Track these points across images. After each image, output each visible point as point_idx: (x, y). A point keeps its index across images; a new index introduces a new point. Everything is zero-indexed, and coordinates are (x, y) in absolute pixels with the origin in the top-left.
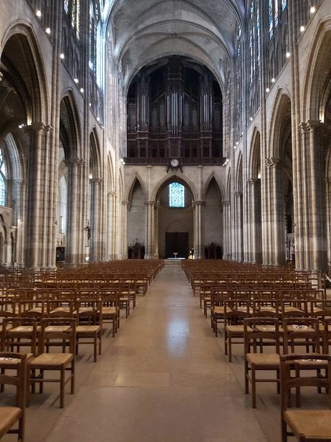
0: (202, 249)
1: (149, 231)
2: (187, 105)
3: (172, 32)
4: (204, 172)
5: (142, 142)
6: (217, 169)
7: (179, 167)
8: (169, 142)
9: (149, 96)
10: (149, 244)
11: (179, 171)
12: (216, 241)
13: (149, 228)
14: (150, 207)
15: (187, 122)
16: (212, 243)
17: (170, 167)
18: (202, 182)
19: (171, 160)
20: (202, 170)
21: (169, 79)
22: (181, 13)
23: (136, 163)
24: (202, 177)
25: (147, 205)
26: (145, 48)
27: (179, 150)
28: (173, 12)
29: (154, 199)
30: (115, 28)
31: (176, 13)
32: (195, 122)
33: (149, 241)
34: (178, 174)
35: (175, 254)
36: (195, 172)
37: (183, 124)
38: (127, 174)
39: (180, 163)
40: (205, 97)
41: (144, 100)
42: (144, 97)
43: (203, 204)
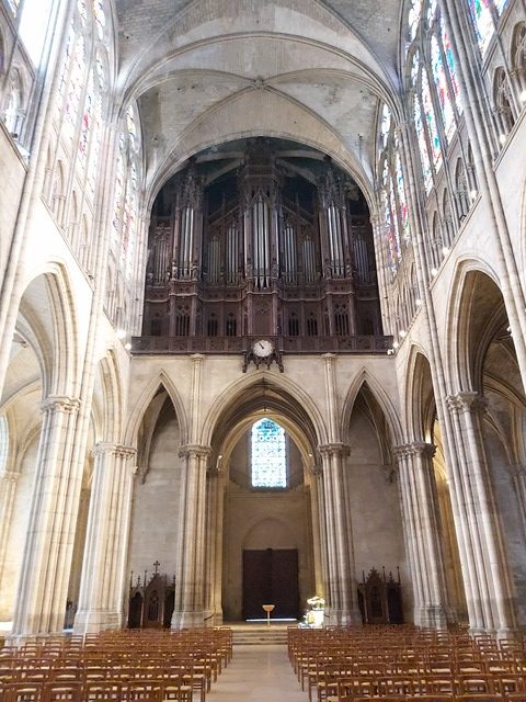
0: (349, 592)
1: (190, 533)
2: (290, 232)
3: (254, 75)
4: (339, 370)
5: (183, 304)
6: (373, 363)
7: (275, 357)
8: (249, 302)
9: (202, 211)
10: (187, 579)
11: (274, 367)
12: (385, 566)
13: (190, 525)
14: (193, 462)
15: (290, 264)
16: (374, 573)
17: (250, 358)
18: (336, 396)
19: (252, 340)
20: (334, 365)
21: (247, 176)
22: (273, 15)
23: (164, 350)
24: (334, 382)
25: (188, 458)
26: (195, 114)
27: (275, 321)
28: (257, 13)
29: (206, 441)
30: (121, 34)
31: (262, 14)
32: (309, 263)
33: (188, 569)
34: (272, 375)
35: (269, 608)
36: (316, 369)
37: (282, 267)
38: (136, 378)
39: (276, 349)
40: (332, 213)
41: (189, 220)
42: (190, 214)
43: (343, 453)
